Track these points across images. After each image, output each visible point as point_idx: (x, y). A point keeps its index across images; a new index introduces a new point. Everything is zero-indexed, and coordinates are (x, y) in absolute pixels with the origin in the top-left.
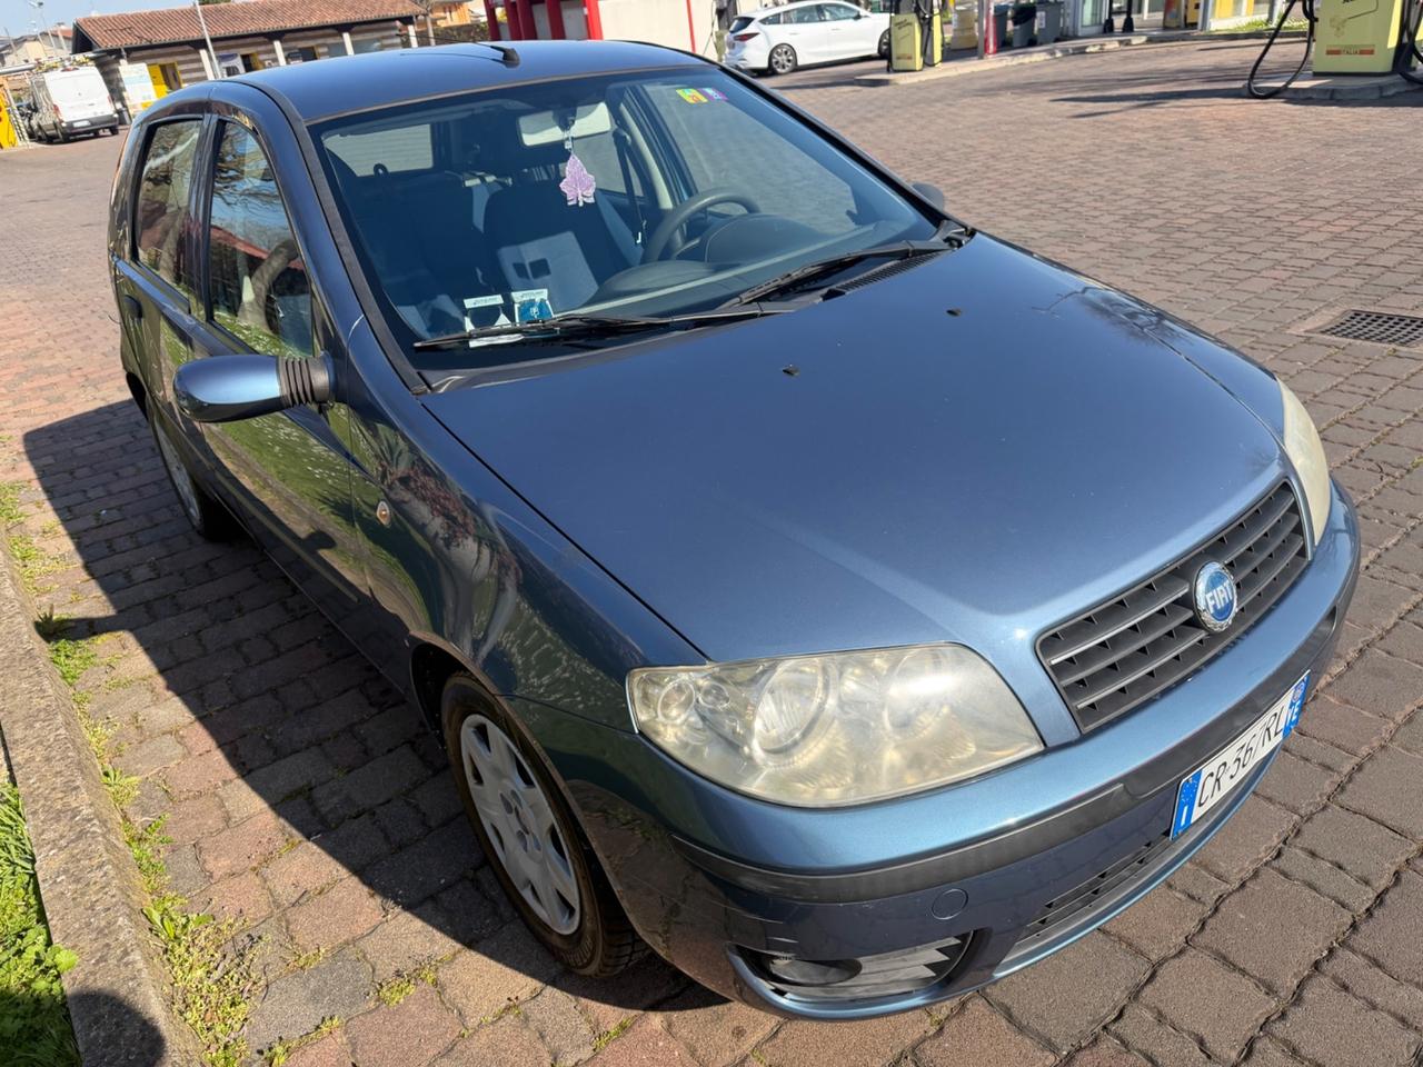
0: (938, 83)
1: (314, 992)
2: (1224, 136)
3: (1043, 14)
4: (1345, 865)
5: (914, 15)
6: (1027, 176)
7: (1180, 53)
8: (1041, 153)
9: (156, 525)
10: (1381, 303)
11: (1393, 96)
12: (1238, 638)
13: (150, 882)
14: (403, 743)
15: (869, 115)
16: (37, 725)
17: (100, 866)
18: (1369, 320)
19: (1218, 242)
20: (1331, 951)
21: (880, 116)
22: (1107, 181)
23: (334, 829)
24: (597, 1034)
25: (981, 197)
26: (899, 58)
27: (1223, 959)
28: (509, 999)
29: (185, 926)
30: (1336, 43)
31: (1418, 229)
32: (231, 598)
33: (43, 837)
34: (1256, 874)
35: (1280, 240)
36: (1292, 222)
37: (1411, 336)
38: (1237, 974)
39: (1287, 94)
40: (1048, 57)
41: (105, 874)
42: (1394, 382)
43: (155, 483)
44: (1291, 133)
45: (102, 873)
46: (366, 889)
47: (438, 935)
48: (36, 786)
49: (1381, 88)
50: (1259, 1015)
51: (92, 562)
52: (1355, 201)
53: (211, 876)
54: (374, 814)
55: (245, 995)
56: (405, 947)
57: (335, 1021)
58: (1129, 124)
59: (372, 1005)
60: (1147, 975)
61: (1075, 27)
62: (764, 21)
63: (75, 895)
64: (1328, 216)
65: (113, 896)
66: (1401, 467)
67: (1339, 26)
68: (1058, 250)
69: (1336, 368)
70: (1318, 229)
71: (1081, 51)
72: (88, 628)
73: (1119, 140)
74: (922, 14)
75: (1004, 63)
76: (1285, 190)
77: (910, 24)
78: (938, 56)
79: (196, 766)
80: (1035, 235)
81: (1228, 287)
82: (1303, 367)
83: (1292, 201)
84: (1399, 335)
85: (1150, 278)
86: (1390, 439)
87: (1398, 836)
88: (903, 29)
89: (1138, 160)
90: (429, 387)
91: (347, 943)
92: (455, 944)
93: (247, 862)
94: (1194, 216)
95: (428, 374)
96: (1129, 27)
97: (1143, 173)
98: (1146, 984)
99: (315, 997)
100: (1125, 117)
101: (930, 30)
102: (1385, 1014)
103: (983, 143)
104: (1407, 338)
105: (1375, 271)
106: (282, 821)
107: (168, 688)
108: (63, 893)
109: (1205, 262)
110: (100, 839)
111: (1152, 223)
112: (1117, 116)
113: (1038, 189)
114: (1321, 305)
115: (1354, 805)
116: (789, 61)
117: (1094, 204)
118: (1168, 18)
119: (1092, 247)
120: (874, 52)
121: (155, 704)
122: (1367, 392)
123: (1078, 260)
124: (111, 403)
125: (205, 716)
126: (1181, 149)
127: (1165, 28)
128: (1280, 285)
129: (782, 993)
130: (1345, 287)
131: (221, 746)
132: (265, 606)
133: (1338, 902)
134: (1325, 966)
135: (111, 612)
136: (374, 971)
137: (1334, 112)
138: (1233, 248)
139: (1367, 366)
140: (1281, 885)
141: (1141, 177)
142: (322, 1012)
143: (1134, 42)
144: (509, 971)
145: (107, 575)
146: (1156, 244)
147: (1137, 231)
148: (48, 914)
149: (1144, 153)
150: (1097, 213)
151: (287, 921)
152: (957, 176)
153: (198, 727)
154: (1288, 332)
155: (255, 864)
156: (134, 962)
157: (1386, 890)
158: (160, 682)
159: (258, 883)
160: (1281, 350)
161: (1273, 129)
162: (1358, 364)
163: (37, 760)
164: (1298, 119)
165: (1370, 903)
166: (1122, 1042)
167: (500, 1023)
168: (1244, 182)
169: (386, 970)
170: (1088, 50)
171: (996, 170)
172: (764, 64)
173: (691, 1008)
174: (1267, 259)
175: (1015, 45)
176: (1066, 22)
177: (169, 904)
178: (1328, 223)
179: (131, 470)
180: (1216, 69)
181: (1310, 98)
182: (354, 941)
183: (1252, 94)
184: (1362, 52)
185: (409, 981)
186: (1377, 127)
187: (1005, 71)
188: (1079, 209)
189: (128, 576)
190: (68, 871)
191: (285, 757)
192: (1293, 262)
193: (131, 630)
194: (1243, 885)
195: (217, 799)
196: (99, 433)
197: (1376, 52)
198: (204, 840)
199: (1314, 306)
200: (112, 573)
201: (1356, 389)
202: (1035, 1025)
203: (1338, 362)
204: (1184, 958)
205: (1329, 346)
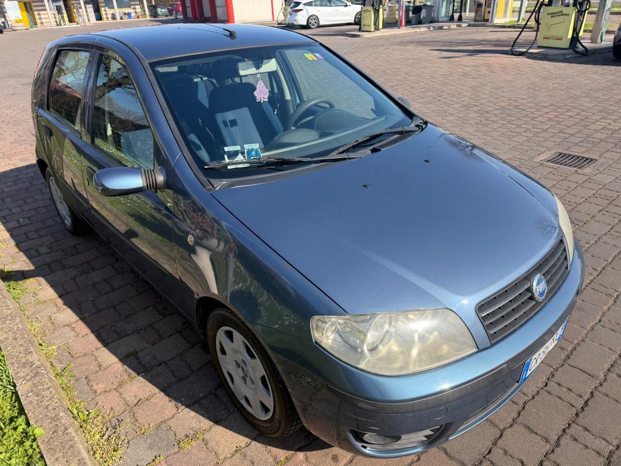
0: (381, 38)
1: (150, 445)
2: (503, 72)
3: (425, 10)
4: (572, 389)
5: (372, 7)
6: (422, 84)
7: (482, 32)
8: (427, 74)
9: (48, 227)
10: (570, 150)
11: (570, 58)
12: (546, 303)
13: (68, 395)
14: (176, 333)
15: (353, 51)
16: (7, 322)
17: (48, 389)
18: (565, 157)
19: (503, 119)
20: (569, 425)
21: (357, 52)
22: (456, 88)
23: (150, 371)
24: (276, 462)
25: (403, 92)
26: (364, 26)
27: (528, 428)
28: (237, 447)
29: (88, 415)
30: (547, 34)
31: (582, 118)
32: (88, 263)
33: (18, 375)
34: (538, 392)
35: (528, 119)
36: (532, 112)
37: (582, 165)
38: (534, 434)
39: (528, 55)
40: (427, 30)
41: (51, 392)
42: (577, 185)
43: (44, 207)
44: (529, 72)
45: (49, 392)
46: (167, 398)
47: (202, 418)
48: (11, 351)
49: (565, 55)
50: (544, 451)
51: (19, 243)
52: (557, 104)
53: (96, 392)
54: (167, 364)
55: (119, 446)
56: (188, 424)
57: (162, 458)
58: (463, 63)
59: (176, 450)
60: (499, 435)
61: (438, 17)
62: (305, 4)
63: (38, 402)
64: (546, 110)
65: (56, 403)
66: (582, 221)
67: (549, 27)
68: (437, 118)
69: (554, 177)
70: (542, 116)
71: (441, 28)
72: (21, 276)
73: (460, 70)
74: (375, 8)
75: (409, 31)
76: (528, 97)
77: (369, 11)
78: (381, 26)
79: (82, 342)
80: (427, 111)
81: (508, 139)
82: (541, 176)
83: (532, 102)
84: (577, 164)
85: (477, 133)
86: (577, 209)
87: (591, 378)
88: (367, 13)
89: (468, 80)
90: (213, 187)
91: (162, 422)
92: (210, 422)
93: (112, 386)
94: (493, 106)
95: (212, 181)
96: (460, 19)
97: (470, 86)
98: (499, 439)
99: (151, 447)
100: (462, 60)
101: (378, 14)
102: (591, 450)
103: (402, 67)
104: (581, 166)
105: (567, 136)
106: (125, 367)
107: (65, 304)
108: (32, 401)
109: (498, 128)
110: (46, 376)
111: (476, 109)
112: (457, 59)
113: (427, 90)
114: (546, 149)
115: (574, 364)
116: (316, 23)
117: (450, 98)
118: (477, 16)
119: (451, 118)
120: (353, 21)
121: (58, 312)
122: (567, 188)
123: (446, 123)
124: (18, 167)
125: (83, 318)
126: (485, 76)
127: (475, 20)
128: (529, 140)
129: (365, 447)
130: (555, 142)
131: (92, 332)
132: (104, 267)
133: (570, 405)
134: (567, 431)
135: (32, 268)
136: (175, 435)
137: (546, 64)
138: (509, 122)
139: (566, 177)
140: (548, 397)
141: (470, 88)
142: (155, 454)
143: (462, 26)
144: (235, 435)
145: (28, 250)
146: (478, 118)
147: (469, 112)
148: (26, 411)
149: (470, 77)
150: (453, 103)
151: (133, 413)
152: (392, 82)
153: (80, 322)
154: (534, 160)
155: (115, 387)
156: (70, 433)
157: (588, 400)
158: (60, 302)
159: (118, 395)
160: (531, 168)
161: (522, 70)
162: (562, 176)
163: (10, 338)
164: (532, 66)
165: (583, 405)
166: (492, 463)
167: (234, 457)
168: (512, 93)
169: (181, 435)
170: (444, 28)
171: (409, 80)
172: (305, 23)
173: (315, 450)
174: (523, 128)
175: (413, 22)
176: (434, 15)
177: (78, 405)
178: (547, 113)
179: (31, 200)
180: (498, 41)
181: (536, 57)
182: (165, 421)
183: (513, 53)
184: (557, 39)
185: (192, 439)
186: (564, 72)
187: (409, 34)
188: (445, 100)
189: (37, 251)
190: (33, 391)
191: (123, 338)
192: (534, 130)
193: (43, 276)
194: (533, 397)
195: (93, 357)
196: (13, 181)
197: (563, 39)
198: (90, 376)
199: (543, 149)
200: (30, 249)
201: (562, 187)
202: (456, 456)
203: (554, 174)
204: (513, 427)
205: (550, 168)
